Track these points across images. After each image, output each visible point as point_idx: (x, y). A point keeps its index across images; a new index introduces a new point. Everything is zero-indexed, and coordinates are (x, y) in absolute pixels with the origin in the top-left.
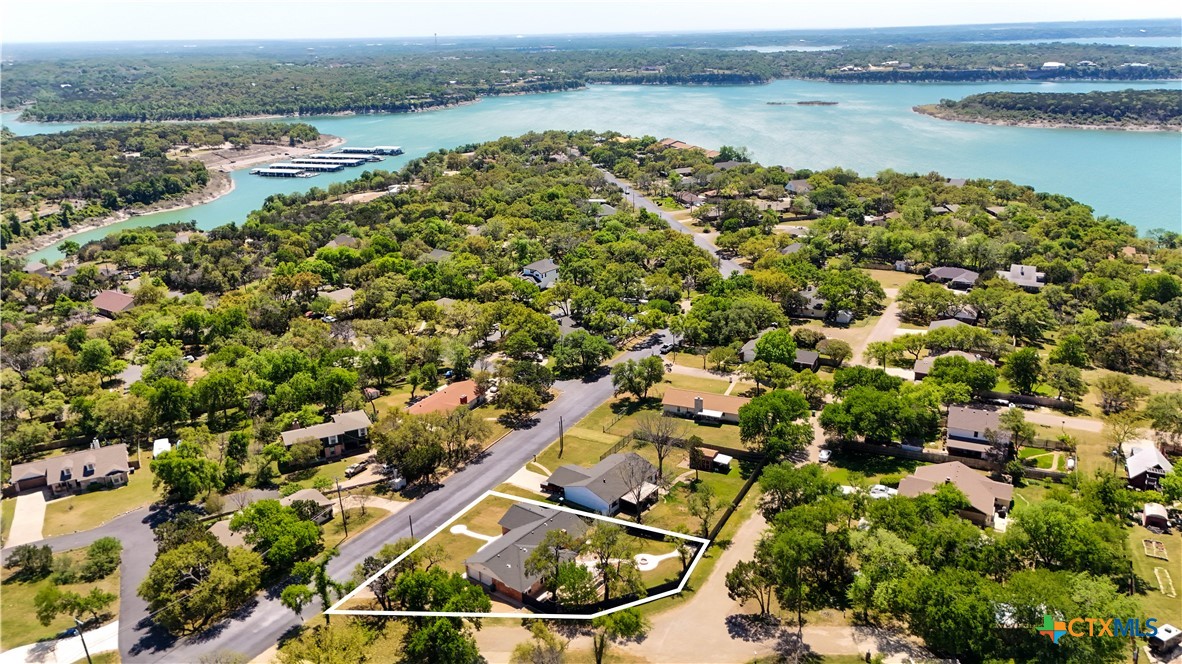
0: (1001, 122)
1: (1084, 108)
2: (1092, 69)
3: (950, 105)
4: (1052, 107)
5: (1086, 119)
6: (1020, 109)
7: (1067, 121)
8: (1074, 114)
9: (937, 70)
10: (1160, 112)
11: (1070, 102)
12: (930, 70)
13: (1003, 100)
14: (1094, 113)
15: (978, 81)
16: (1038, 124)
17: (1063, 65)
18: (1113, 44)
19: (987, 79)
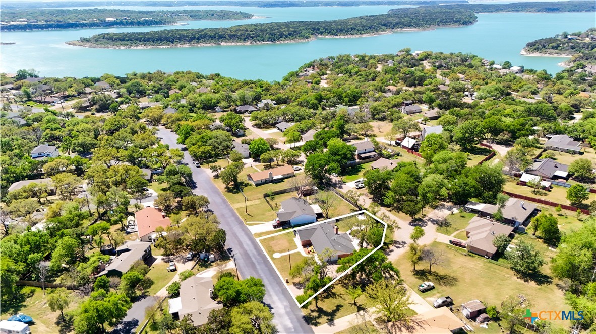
0: (122, 48)
1: (156, 38)
2: (130, 21)
3: (87, 40)
4: (143, 39)
5: (159, 44)
6: (127, 41)
7: (152, 45)
8: (153, 42)
9: (54, 23)
10: (187, 38)
11: (149, 36)
12: (48, 23)
13: (117, 37)
14: (161, 41)
15: (78, 28)
16: (140, 47)
17: (115, 19)
18: (125, 10)
19: (76, 27)
